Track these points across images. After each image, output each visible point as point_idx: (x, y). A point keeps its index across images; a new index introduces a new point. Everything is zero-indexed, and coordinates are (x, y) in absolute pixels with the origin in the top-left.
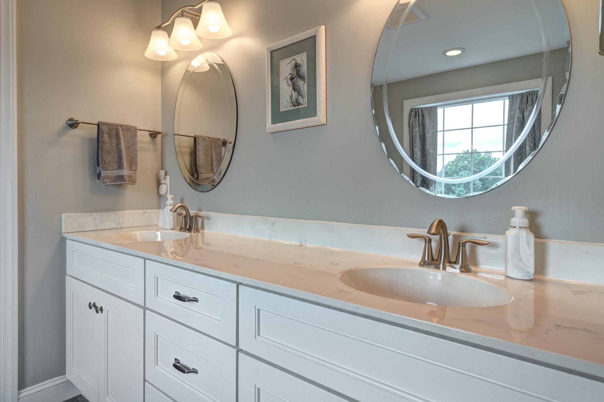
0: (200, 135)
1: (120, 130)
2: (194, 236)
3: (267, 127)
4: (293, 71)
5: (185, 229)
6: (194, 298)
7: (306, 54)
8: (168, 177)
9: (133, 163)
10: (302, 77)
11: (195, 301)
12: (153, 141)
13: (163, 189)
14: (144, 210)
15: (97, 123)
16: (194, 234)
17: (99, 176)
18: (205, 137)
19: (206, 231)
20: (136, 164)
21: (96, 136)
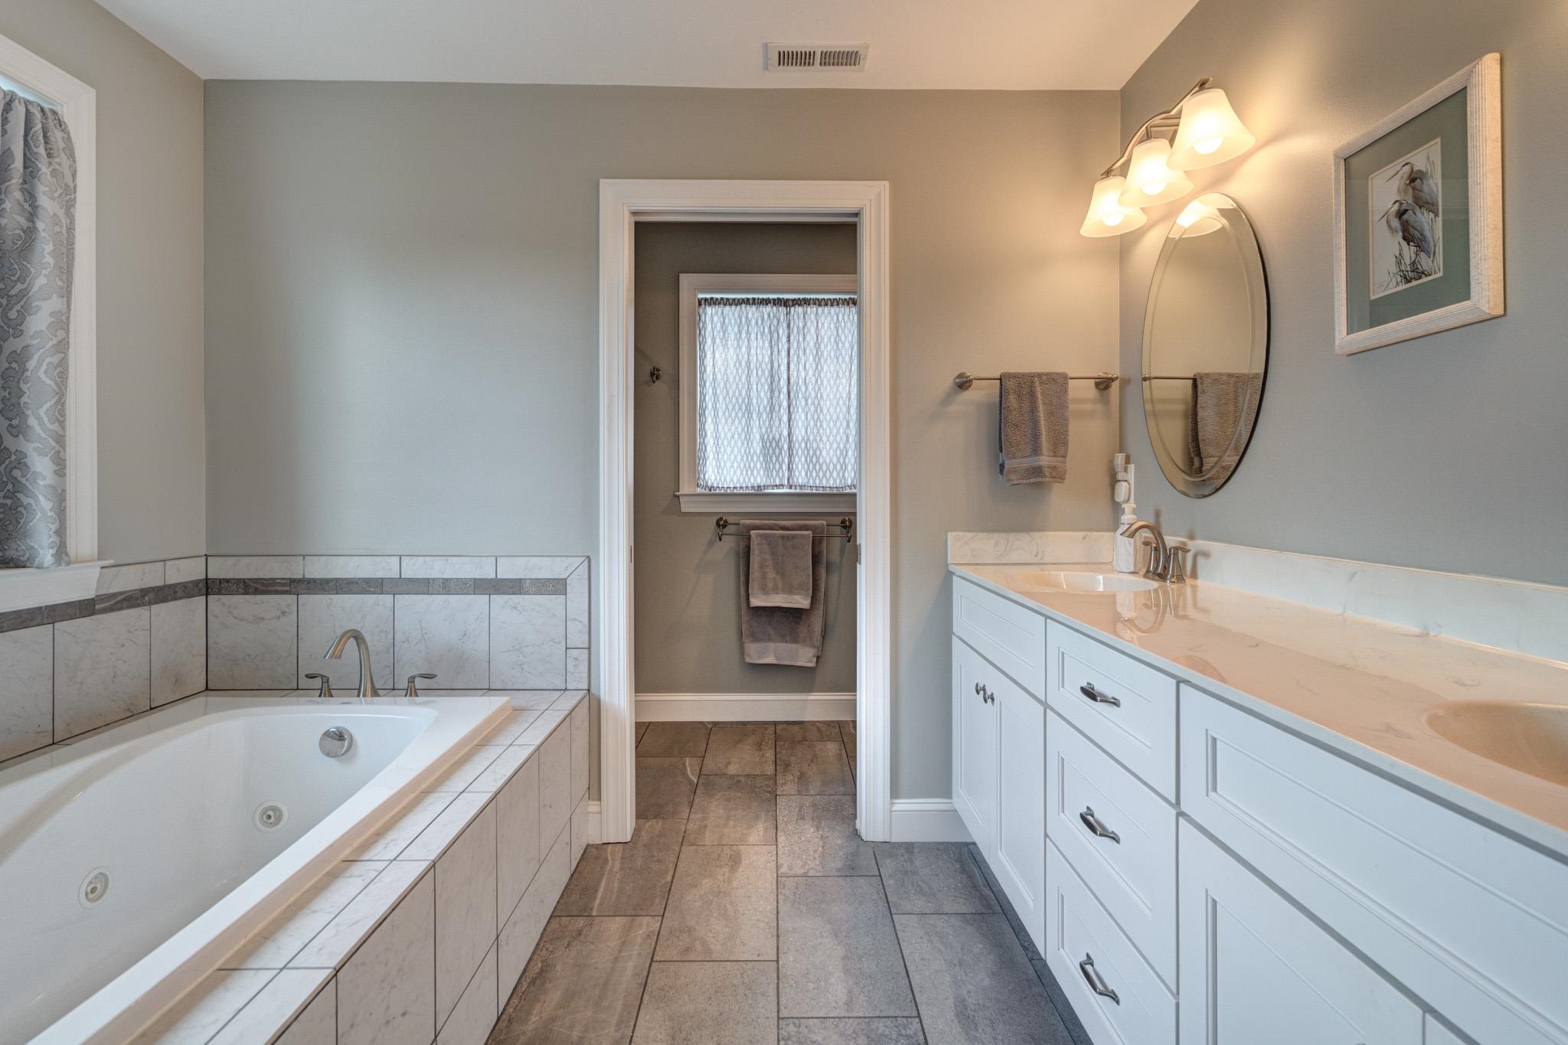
0: (1207, 372)
1: (1037, 384)
2: (1172, 590)
3: (1337, 342)
4: (1403, 194)
5: (1154, 573)
6: (1113, 698)
7: (1439, 144)
8: (1132, 467)
9: (1060, 442)
10: (1428, 203)
11: (1114, 703)
12: (1102, 396)
13: (1122, 489)
14: (1085, 533)
15: (998, 376)
16: (1173, 586)
17: (1002, 466)
18: (1221, 374)
19: (1200, 582)
20: (1065, 443)
21: (998, 399)
